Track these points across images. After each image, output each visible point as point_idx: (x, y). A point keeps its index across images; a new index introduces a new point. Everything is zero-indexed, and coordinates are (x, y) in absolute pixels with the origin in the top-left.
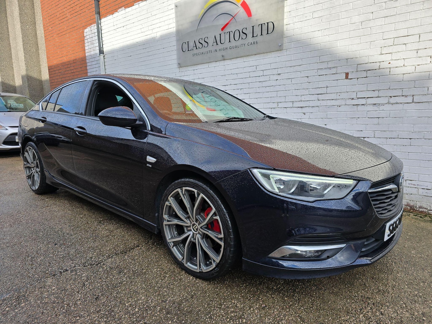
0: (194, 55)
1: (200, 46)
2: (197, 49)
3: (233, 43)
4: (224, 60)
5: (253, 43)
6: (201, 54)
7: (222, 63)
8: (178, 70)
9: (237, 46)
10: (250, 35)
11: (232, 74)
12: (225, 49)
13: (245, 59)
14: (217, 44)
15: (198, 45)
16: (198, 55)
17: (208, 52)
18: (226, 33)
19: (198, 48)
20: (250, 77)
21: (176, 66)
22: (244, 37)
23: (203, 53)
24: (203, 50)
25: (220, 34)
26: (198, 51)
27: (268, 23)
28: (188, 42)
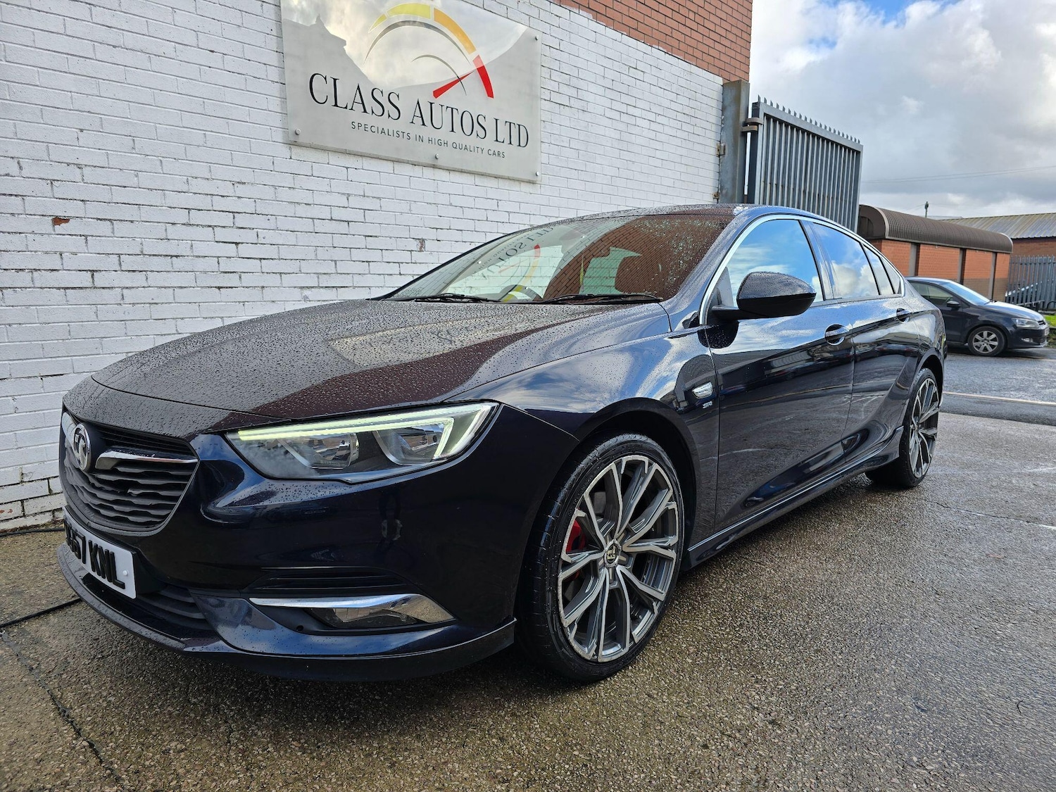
0: (356, 125)
1: (378, 110)
2: (365, 111)
3: (458, 137)
4: (434, 167)
5: (496, 153)
6: (380, 132)
7: (429, 172)
8: (284, 151)
9: (468, 147)
10: (491, 135)
11: (451, 205)
12: (443, 144)
13: (478, 180)
14: (424, 124)
15: (369, 103)
16: (369, 129)
17: (401, 134)
18: (444, 108)
19: (369, 110)
20: (487, 220)
21: (279, 136)
22: (482, 133)
23: (386, 133)
24: (384, 123)
25: (431, 104)
26: (369, 120)
27: (519, 125)
28: (335, 80)
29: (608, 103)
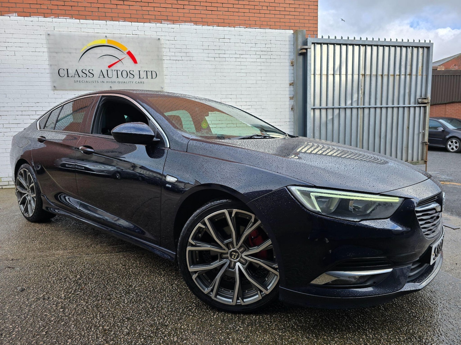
2: (79, 77)
3: (121, 79)
5: (140, 83)
8: (52, 92)
9: (125, 82)
10: (137, 76)
14: (104, 77)
18: (113, 71)
21: (50, 88)
22: (132, 76)
23: (88, 82)
24: (88, 79)
25: (107, 70)
26: (81, 79)
27: (152, 71)
28: (67, 69)
29: (207, 55)
